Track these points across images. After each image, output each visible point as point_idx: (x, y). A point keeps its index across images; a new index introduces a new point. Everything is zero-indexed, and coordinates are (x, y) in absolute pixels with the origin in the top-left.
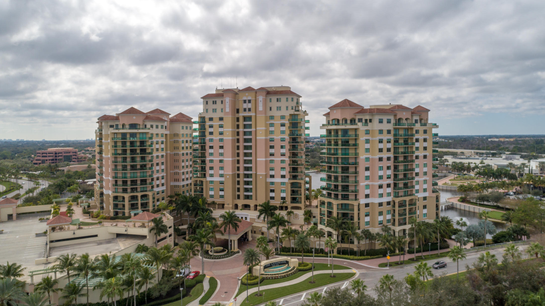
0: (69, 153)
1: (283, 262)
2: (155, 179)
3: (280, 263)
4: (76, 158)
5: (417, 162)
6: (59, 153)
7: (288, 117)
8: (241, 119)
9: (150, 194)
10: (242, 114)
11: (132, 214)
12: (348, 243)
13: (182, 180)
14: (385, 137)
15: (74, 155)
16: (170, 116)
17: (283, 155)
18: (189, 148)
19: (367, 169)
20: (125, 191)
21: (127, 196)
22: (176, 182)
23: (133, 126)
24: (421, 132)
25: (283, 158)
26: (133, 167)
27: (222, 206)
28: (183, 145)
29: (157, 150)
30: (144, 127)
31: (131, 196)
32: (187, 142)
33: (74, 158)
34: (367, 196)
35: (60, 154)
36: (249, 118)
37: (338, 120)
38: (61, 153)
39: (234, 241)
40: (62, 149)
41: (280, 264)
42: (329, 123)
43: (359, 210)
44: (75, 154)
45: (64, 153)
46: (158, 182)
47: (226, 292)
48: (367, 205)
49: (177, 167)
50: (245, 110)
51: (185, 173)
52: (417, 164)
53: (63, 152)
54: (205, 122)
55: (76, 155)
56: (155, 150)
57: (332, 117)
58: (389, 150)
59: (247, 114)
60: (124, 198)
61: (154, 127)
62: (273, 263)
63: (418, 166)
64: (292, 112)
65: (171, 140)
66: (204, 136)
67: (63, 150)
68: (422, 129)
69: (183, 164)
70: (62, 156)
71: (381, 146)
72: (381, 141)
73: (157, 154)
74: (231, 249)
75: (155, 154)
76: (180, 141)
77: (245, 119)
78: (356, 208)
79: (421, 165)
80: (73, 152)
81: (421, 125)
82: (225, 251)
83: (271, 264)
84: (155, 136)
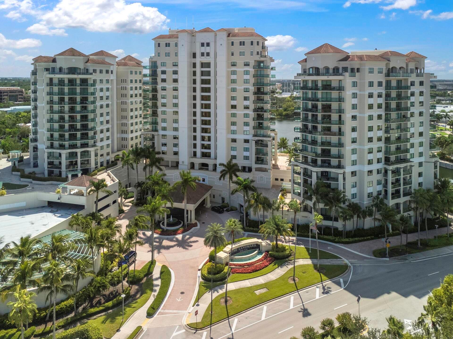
0: (15, 92)
1: (253, 246)
2: (98, 132)
3: (249, 247)
4: (22, 98)
5: (412, 120)
6: (4, 92)
7: (252, 63)
8: (198, 65)
9: (92, 150)
10: (199, 60)
11: (70, 176)
12: (332, 221)
13: (130, 132)
14: (376, 90)
15: (19, 95)
16: (117, 60)
17: (247, 108)
18: (138, 95)
19: (354, 130)
20: (62, 147)
21: (64, 153)
22: (123, 134)
23: (72, 70)
24: (417, 84)
25: (247, 111)
26: (72, 119)
27: (176, 165)
28: (131, 92)
29: (101, 98)
30: (85, 72)
31: (69, 153)
32: (136, 88)
33: (20, 98)
34: (354, 163)
35: (5, 94)
36: (208, 65)
37: (317, 69)
38: (7, 92)
39: (191, 211)
40: (7, 88)
41: (248, 249)
42: (305, 72)
43: (344, 179)
44: (21, 93)
45: (10, 92)
46: (102, 136)
47: (182, 293)
48: (354, 173)
49: (126, 118)
50: (203, 54)
51: (134, 124)
52: (412, 123)
53: (8, 92)
54: (157, 67)
55: (22, 95)
56: (98, 99)
57: (309, 65)
58: (380, 106)
59: (205, 60)
60: (60, 155)
61: (98, 71)
62: (240, 248)
63: (413, 125)
64: (258, 58)
65: (118, 87)
66: (156, 83)
67: (9, 89)
68: (417, 80)
69: (131, 114)
70: (7, 95)
71: (371, 101)
72: (371, 96)
73: (101, 103)
74: (187, 221)
75: (98, 103)
76: (128, 88)
77: (203, 65)
78: (341, 177)
79: (417, 124)
80: (19, 92)
81: (417, 76)
82: (180, 223)
83: (238, 249)
84: (98, 82)
